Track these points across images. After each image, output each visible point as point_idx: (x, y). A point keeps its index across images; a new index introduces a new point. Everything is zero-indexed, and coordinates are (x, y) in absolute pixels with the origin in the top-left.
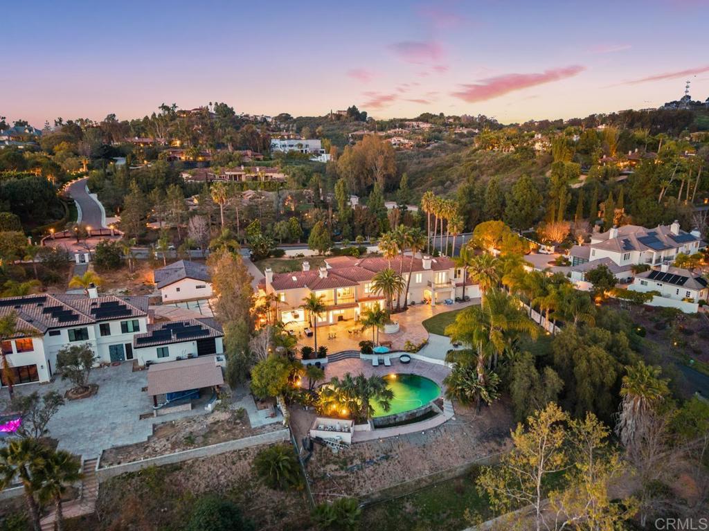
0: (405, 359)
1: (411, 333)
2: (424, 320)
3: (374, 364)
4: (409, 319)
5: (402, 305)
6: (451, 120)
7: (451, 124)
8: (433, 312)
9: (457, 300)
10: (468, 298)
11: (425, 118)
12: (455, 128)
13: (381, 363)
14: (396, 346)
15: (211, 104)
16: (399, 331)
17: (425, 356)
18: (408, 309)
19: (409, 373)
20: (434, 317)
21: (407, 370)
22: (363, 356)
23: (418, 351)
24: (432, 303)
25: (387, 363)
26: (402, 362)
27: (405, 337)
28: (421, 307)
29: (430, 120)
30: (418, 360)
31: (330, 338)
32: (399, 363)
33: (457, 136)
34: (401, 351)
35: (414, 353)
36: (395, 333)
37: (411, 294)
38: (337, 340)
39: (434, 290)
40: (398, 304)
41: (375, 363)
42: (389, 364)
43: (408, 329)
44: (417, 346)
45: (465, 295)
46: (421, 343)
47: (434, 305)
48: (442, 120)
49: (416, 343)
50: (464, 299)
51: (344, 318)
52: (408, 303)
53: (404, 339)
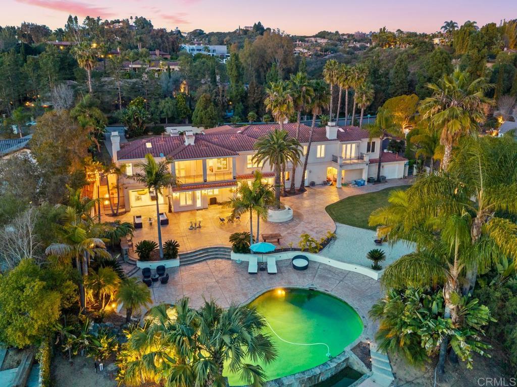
0: (301, 263)
1: (310, 223)
2: (328, 205)
3: (250, 271)
4: (307, 203)
5: (298, 185)
6: (346, 37)
7: (345, 40)
8: (340, 195)
9: (370, 180)
10: (384, 178)
11: (322, 35)
12: (350, 42)
13: (262, 268)
14: (287, 242)
15: (131, 18)
16: (292, 220)
17: (332, 258)
18: (306, 191)
19: (307, 287)
20: (341, 202)
21: (303, 282)
22: (235, 256)
23: (321, 250)
24: (338, 184)
25: (272, 268)
26: (295, 267)
27: (300, 229)
28: (323, 189)
29: (326, 36)
30: (320, 264)
31: (192, 228)
32: (291, 269)
33: (351, 49)
34: (295, 250)
35: (316, 252)
36: (287, 222)
37: (310, 172)
38: (202, 230)
39: (341, 166)
40: (293, 184)
41: (253, 268)
42: (276, 271)
43: (305, 217)
44: (320, 242)
45: (381, 175)
46: (325, 238)
47: (341, 186)
48: (337, 36)
49: (318, 238)
50: (380, 180)
51: (219, 200)
52: (306, 184)
53: (300, 231)
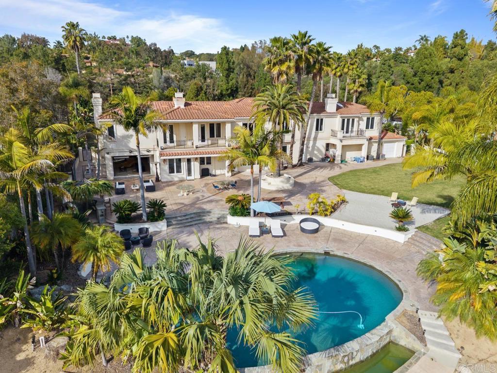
2: (330, 176)
3: (251, 233)
9: (369, 158)
13: (265, 230)
15: (128, 37)
16: (294, 188)
18: (304, 166)
19: (321, 250)
20: (343, 174)
21: (315, 245)
22: (232, 220)
23: (332, 213)
26: (304, 230)
32: (299, 231)
34: (301, 213)
35: (326, 215)
36: (288, 190)
37: (308, 147)
39: (341, 140)
42: (281, 234)
46: (335, 201)
47: (340, 162)
50: (379, 157)
51: (211, 171)
52: (304, 159)
53: (304, 197)
